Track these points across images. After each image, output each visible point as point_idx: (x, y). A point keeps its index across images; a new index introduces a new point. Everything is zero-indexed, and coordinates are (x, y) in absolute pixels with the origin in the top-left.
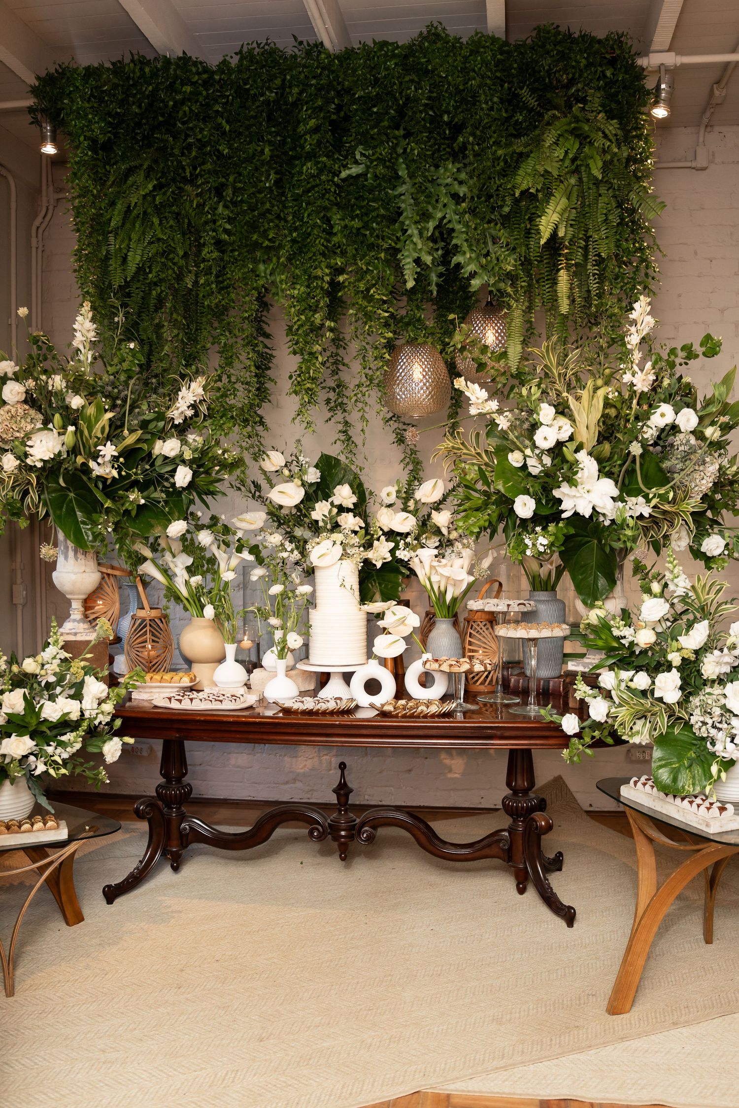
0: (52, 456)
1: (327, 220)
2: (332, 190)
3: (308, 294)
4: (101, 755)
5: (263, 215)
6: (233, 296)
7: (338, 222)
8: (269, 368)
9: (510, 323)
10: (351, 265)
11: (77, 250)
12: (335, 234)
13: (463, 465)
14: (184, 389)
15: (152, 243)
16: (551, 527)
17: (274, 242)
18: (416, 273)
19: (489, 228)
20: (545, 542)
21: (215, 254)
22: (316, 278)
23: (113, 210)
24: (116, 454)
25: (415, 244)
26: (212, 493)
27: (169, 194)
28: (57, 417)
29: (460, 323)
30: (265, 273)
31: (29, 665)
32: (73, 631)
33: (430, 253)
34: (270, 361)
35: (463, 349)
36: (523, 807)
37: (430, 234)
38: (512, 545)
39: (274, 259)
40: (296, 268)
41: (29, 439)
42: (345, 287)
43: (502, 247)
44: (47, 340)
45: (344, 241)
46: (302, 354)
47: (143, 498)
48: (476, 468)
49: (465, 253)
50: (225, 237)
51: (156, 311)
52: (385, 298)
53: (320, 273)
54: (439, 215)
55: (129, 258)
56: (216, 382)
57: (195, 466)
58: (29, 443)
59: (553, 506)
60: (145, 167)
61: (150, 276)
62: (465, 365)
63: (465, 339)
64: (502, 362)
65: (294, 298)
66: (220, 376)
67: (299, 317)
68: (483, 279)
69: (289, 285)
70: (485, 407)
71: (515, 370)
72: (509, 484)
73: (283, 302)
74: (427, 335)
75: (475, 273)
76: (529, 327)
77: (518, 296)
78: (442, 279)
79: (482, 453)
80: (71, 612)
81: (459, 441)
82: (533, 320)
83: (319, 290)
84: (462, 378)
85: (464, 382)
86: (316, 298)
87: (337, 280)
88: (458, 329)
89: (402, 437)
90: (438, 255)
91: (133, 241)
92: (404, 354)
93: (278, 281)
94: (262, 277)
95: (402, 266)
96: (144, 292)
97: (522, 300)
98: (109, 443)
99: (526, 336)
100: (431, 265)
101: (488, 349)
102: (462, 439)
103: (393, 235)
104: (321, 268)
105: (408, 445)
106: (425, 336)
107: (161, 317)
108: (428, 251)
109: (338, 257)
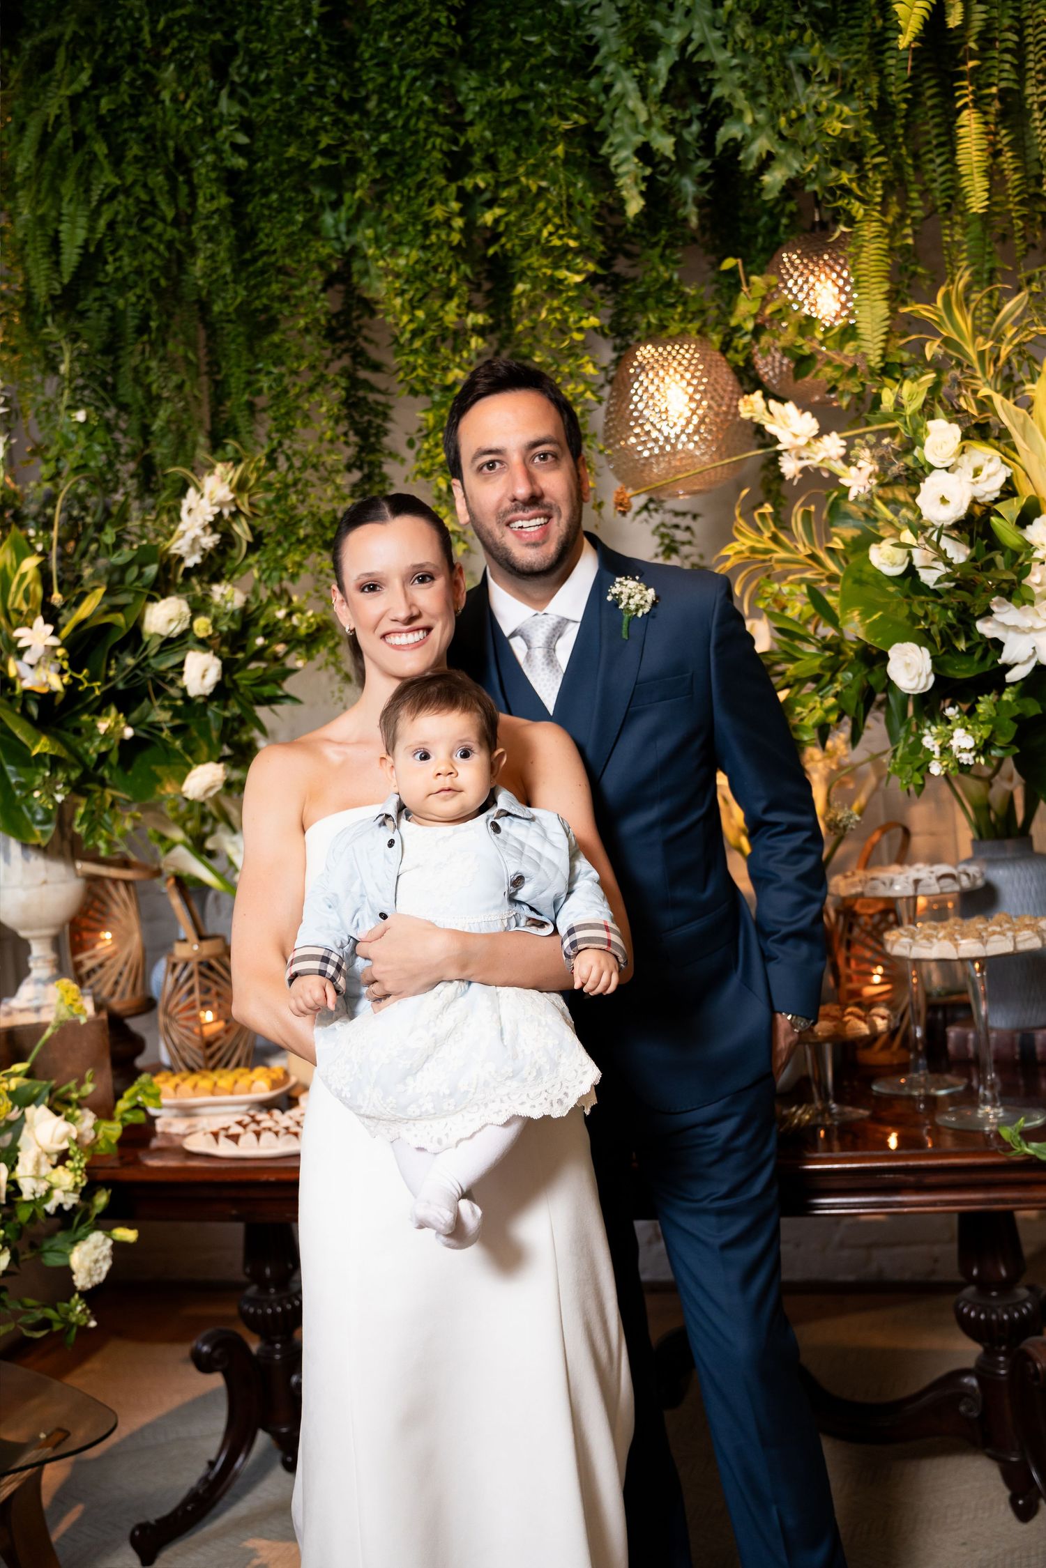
1: (445, 92)
2: (443, 21)
3: (427, 262)
4: (68, 1272)
6: (276, 288)
7: (471, 96)
8: (386, 433)
9: (856, 256)
10: (507, 184)
12: (471, 123)
13: (776, 586)
14: (191, 492)
15: (112, 197)
16: (985, 706)
17: (336, 157)
18: (645, 179)
19: (791, 46)
20: (969, 742)
21: (224, 200)
22: (437, 225)
23: (20, 141)
24: (55, 641)
25: (633, 113)
26: (271, 701)
27: (123, 87)
29: (747, 275)
30: (337, 231)
32: (35, 1003)
33: (670, 129)
34: (386, 417)
35: (758, 332)
36: (1001, 1322)
37: (662, 85)
38: (899, 754)
39: (347, 197)
40: (398, 210)
42: (499, 235)
43: (822, 83)
45: (488, 134)
46: (429, 393)
47: (129, 724)
48: (804, 588)
49: (741, 112)
50: (240, 162)
51: (136, 339)
52: (572, 244)
53: (438, 212)
54: (677, 36)
55: (63, 236)
56: (266, 470)
57: (225, 649)
59: (983, 658)
60: (67, 38)
61: (110, 268)
62: (773, 369)
63: (762, 308)
64: (849, 348)
65: (397, 276)
66: (271, 458)
67: (413, 315)
68: (790, 167)
69: (385, 248)
70: (816, 454)
71: (878, 359)
72: (875, 617)
73: (379, 288)
74: (689, 316)
75: (771, 156)
76: (906, 261)
77: (869, 190)
78: (706, 188)
79: (822, 555)
80: (31, 965)
81: (767, 534)
82: (910, 241)
83: (444, 252)
84: (759, 393)
85: (762, 403)
86: (440, 269)
87: (480, 222)
88: (745, 289)
89: (673, 541)
90: (691, 134)
91: (66, 199)
92: (640, 363)
93: (365, 244)
94: (329, 239)
95: (613, 169)
96: (113, 307)
97: (878, 200)
98: (39, 621)
99: (901, 282)
100: (673, 158)
101: (816, 324)
102: (773, 529)
103: (581, 100)
104: (445, 202)
105: (687, 557)
106: (682, 320)
107: (143, 352)
108: (664, 127)
109: (478, 171)
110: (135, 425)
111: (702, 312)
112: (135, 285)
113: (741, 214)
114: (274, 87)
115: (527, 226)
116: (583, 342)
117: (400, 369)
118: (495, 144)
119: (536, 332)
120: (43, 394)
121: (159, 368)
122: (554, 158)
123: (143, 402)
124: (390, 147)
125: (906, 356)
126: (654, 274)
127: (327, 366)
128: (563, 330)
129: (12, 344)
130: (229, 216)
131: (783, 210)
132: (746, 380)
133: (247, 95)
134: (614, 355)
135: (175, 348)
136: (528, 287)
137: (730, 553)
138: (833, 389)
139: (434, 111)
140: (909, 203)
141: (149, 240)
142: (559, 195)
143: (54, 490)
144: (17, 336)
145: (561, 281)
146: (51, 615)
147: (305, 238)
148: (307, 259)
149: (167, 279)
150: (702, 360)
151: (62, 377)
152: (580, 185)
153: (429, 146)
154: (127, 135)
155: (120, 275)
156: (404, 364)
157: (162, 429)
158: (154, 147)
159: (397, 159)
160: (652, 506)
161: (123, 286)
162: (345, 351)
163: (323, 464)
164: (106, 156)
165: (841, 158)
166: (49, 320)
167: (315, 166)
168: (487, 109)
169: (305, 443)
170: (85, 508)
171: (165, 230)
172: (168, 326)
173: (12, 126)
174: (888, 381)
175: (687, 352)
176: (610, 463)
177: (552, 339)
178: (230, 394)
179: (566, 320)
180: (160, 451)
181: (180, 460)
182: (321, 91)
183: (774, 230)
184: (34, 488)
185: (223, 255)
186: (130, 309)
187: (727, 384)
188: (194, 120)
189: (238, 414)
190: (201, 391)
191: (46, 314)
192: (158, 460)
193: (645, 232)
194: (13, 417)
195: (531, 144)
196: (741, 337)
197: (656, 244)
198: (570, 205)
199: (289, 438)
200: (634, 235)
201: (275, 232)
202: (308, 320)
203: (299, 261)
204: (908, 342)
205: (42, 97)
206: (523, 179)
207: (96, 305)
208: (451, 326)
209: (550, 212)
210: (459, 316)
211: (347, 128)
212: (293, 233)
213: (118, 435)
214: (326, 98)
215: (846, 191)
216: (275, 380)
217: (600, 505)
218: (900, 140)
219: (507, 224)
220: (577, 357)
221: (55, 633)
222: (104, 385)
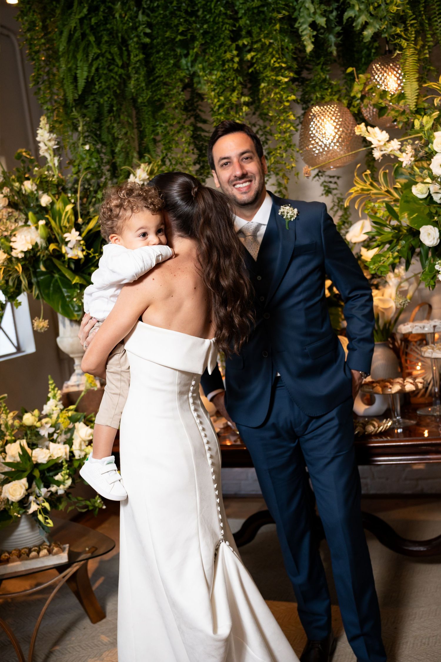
0: (31, 247)
1: (230, 6)
3: (224, 77)
5: (173, 14)
6: (163, 91)
7: (241, 7)
9: (404, 63)
10: (256, 42)
11: (34, 76)
12: (241, 18)
13: (373, 204)
14: (132, 176)
15: (97, 58)
17: (186, 36)
18: (314, 36)
21: (141, 56)
22: (228, 61)
23: (61, 38)
24: (80, 238)
25: (308, 9)
27: (100, 13)
28: (30, 214)
29: (358, 74)
30: (187, 66)
31: (29, 419)
32: (77, 383)
33: (323, 15)
35: (362, 98)
38: (425, 272)
39: (191, 52)
40: (212, 56)
41: (15, 235)
42: (254, 64)
44: (28, 154)
45: (248, 22)
48: (384, 204)
49: (354, 5)
50: (147, 40)
51: (108, 115)
52: (284, 65)
53: (228, 56)
55: (78, 75)
56: (161, 166)
58: (13, 239)
61: (97, 87)
62: (370, 114)
63: (364, 88)
64: (402, 103)
65: (212, 83)
66: (163, 161)
67: (219, 99)
68: (375, 27)
69: (207, 72)
70: (388, 148)
71: (414, 107)
72: (414, 216)
73: (205, 89)
74: (334, 93)
75: (367, 23)
76: (426, 64)
77: (408, 35)
78: (340, 39)
79: (392, 191)
80: (75, 368)
81: (368, 183)
82: (427, 56)
83: (231, 72)
84: (363, 124)
85: (365, 128)
86: (230, 79)
87: (245, 59)
88: (357, 80)
89: (329, 188)
90: (333, 16)
91: (79, 60)
92: (314, 114)
93: (198, 71)
94: (184, 69)
95: (300, 33)
96: (99, 103)
97: (413, 39)
98: (74, 230)
99: (424, 73)
100: (325, 27)
101: (388, 94)
102: (371, 180)
103: (286, 5)
104: (231, 51)
105: (335, 195)
106: (331, 94)
107: (111, 120)
108: (321, 14)
109: (244, 37)
110: (109, 149)
111: (339, 91)
112: (107, 93)
113: (355, 49)
114: (160, 9)
115: (265, 59)
116: (289, 106)
117: (214, 121)
118: (251, 26)
119: (270, 103)
120: (72, 139)
121: (118, 126)
122: (276, 30)
123: (111, 141)
124: (208, 30)
125: (426, 105)
126: (319, 76)
127: (184, 122)
128: (281, 101)
129: (60, 120)
130: (143, 63)
131: (372, 46)
132: (358, 119)
133: (149, 12)
134: (303, 112)
135: (123, 118)
136: (266, 84)
137: (353, 191)
138: (395, 121)
139: (225, 14)
140: (427, 40)
141: (112, 74)
142: (278, 45)
143: (78, 178)
144: (61, 117)
145: (279, 81)
146: (78, 228)
147: (174, 70)
148: (175, 78)
149: (120, 90)
150: (339, 111)
151: (80, 132)
152: (286, 40)
153: (224, 29)
154: (102, 33)
155: (101, 89)
156: (216, 119)
157: (119, 151)
158: (113, 37)
159: (211, 35)
160: (320, 174)
161: (102, 94)
162: (192, 115)
163: (184, 162)
164: (94, 42)
165: (397, 22)
166: (74, 109)
167: (177, 39)
168: (247, 12)
169: (177, 154)
170: (90, 185)
171: (118, 70)
172: (120, 109)
173: (58, 33)
174: (418, 116)
175: (333, 108)
176: (302, 156)
177: (276, 106)
178: (145, 136)
179: (282, 97)
180: (119, 160)
181: (127, 163)
182: (179, 9)
183: (369, 55)
184: (70, 177)
185: (142, 79)
186: (105, 103)
187: (350, 121)
188: (129, 24)
189: (150, 144)
190: (134, 135)
191: (72, 107)
192: (118, 163)
193: (314, 59)
194: (61, 149)
195: (266, 25)
196: (356, 101)
197: (319, 64)
198: (282, 49)
199: (170, 152)
200: (310, 60)
201: (162, 68)
202: (176, 103)
203: (172, 80)
204: (427, 99)
205: (69, 20)
206: (263, 40)
207: (92, 102)
208: (235, 102)
209: (274, 52)
210: (238, 98)
211: (190, 24)
212: (169, 68)
213: (102, 155)
214: (181, 11)
215: (399, 36)
216: (164, 129)
217: (298, 174)
218: (422, 12)
219: (257, 59)
220: (287, 112)
221: (80, 235)
222: (96, 135)
